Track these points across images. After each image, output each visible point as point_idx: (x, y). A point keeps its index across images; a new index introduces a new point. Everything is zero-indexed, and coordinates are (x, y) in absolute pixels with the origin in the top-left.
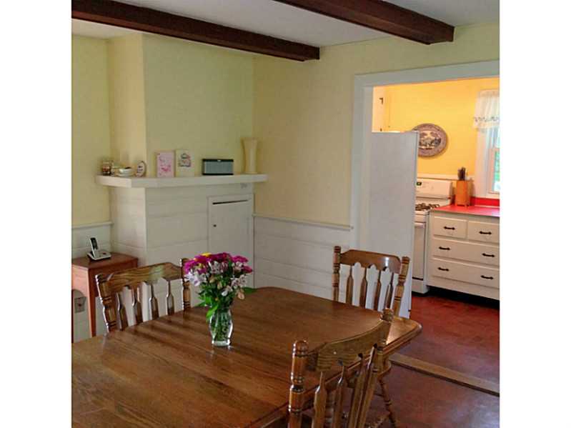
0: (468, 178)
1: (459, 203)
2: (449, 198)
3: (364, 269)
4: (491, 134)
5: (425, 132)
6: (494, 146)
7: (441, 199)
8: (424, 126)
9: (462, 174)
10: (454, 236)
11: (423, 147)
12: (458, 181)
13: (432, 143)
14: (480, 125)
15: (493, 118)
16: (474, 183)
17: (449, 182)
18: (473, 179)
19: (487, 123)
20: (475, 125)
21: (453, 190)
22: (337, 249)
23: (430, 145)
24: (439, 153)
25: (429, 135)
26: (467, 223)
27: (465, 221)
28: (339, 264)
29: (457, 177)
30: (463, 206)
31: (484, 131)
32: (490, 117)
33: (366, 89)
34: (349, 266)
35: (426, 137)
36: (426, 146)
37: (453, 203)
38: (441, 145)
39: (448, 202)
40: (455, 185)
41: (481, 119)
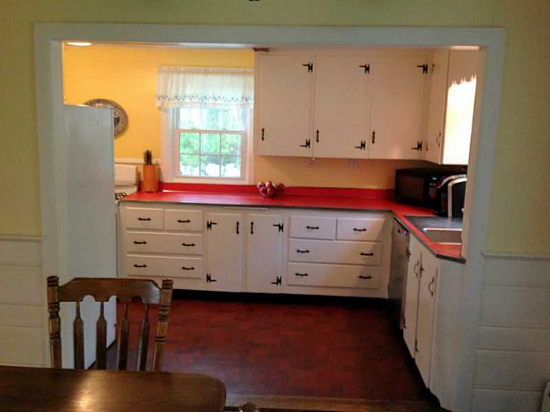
0: (154, 161)
1: (147, 190)
2: (136, 185)
3: (99, 303)
6: (177, 127)
7: (127, 186)
9: (148, 156)
10: (149, 227)
12: (145, 165)
14: (163, 104)
15: (176, 97)
16: (161, 167)
17: (134, 167)
18: (159, 162)
19: (170, 101)
21: (138, 174)
22: (52, 281)
26: (164, 211)
27: (162, 209)
28: (58, 303)
29: (142, 160)
30: (152, 192)
31: (166, 111)
32: (173, 97)
33: (54, 43)
34: (75, 303)
37: (139, 189)
38: (121, 124)
39: (135, 189)
40: (141, 170)
41: (164, 97)
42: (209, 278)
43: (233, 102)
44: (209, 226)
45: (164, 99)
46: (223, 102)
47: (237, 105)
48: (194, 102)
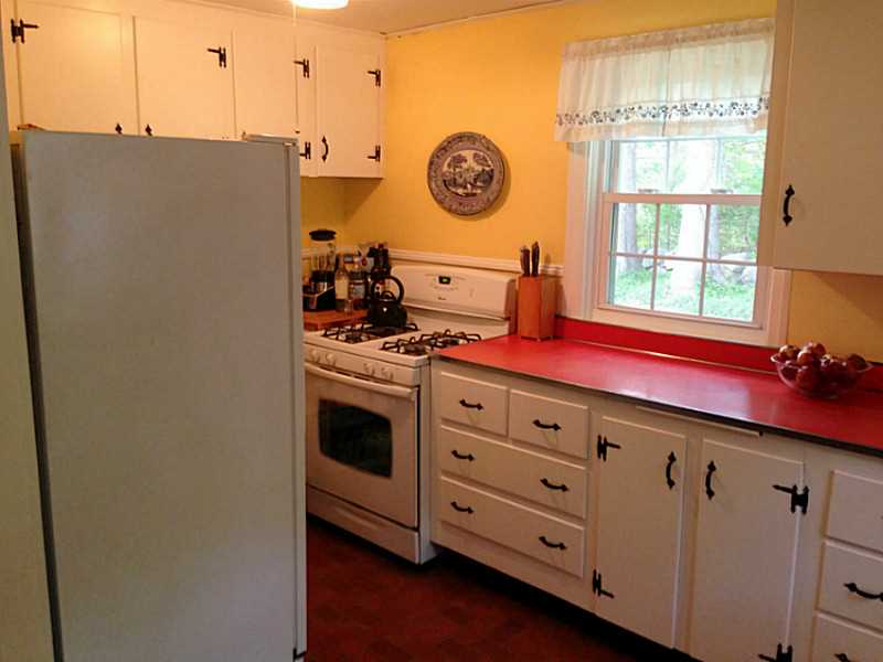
1: (526, 335)
2: (508, 319)
4: (601, 160)
5: (464, 153)
6: (610, 190)
8: (460, 137)
10: (481, 426)
11: (460, 191)
12: (523, 276)
13: (475, 180)
14: (568, 133)
15: (596, 113)
16: (563, 282)
17: (506, 277)
18: (561, 273)
19: (584, 125)
20: (559, 132)
21: (515, 297)
23: (473, 186)
24: (491, 206)
25: (471, 162)
26: (508, 392)
27: (504, 388)
29: (518, 266)
30: (535, 340)
31: (582, 149)
32: (589, 114)
35: (465, 165)
36: (465, 188)
37: (513, 332)
38: (494, 185)
39: (503, 330)
41: (571, 118)
42: (597, 584)
43: (734, 116)
44: (602, 448)
45: (571, 120)
46: (705, 117)
47: (746, 122)
48: (633, 124)
